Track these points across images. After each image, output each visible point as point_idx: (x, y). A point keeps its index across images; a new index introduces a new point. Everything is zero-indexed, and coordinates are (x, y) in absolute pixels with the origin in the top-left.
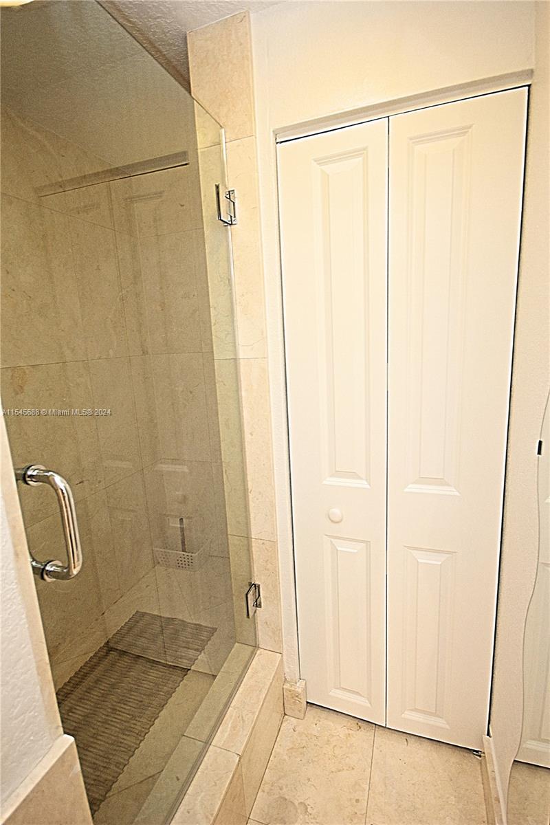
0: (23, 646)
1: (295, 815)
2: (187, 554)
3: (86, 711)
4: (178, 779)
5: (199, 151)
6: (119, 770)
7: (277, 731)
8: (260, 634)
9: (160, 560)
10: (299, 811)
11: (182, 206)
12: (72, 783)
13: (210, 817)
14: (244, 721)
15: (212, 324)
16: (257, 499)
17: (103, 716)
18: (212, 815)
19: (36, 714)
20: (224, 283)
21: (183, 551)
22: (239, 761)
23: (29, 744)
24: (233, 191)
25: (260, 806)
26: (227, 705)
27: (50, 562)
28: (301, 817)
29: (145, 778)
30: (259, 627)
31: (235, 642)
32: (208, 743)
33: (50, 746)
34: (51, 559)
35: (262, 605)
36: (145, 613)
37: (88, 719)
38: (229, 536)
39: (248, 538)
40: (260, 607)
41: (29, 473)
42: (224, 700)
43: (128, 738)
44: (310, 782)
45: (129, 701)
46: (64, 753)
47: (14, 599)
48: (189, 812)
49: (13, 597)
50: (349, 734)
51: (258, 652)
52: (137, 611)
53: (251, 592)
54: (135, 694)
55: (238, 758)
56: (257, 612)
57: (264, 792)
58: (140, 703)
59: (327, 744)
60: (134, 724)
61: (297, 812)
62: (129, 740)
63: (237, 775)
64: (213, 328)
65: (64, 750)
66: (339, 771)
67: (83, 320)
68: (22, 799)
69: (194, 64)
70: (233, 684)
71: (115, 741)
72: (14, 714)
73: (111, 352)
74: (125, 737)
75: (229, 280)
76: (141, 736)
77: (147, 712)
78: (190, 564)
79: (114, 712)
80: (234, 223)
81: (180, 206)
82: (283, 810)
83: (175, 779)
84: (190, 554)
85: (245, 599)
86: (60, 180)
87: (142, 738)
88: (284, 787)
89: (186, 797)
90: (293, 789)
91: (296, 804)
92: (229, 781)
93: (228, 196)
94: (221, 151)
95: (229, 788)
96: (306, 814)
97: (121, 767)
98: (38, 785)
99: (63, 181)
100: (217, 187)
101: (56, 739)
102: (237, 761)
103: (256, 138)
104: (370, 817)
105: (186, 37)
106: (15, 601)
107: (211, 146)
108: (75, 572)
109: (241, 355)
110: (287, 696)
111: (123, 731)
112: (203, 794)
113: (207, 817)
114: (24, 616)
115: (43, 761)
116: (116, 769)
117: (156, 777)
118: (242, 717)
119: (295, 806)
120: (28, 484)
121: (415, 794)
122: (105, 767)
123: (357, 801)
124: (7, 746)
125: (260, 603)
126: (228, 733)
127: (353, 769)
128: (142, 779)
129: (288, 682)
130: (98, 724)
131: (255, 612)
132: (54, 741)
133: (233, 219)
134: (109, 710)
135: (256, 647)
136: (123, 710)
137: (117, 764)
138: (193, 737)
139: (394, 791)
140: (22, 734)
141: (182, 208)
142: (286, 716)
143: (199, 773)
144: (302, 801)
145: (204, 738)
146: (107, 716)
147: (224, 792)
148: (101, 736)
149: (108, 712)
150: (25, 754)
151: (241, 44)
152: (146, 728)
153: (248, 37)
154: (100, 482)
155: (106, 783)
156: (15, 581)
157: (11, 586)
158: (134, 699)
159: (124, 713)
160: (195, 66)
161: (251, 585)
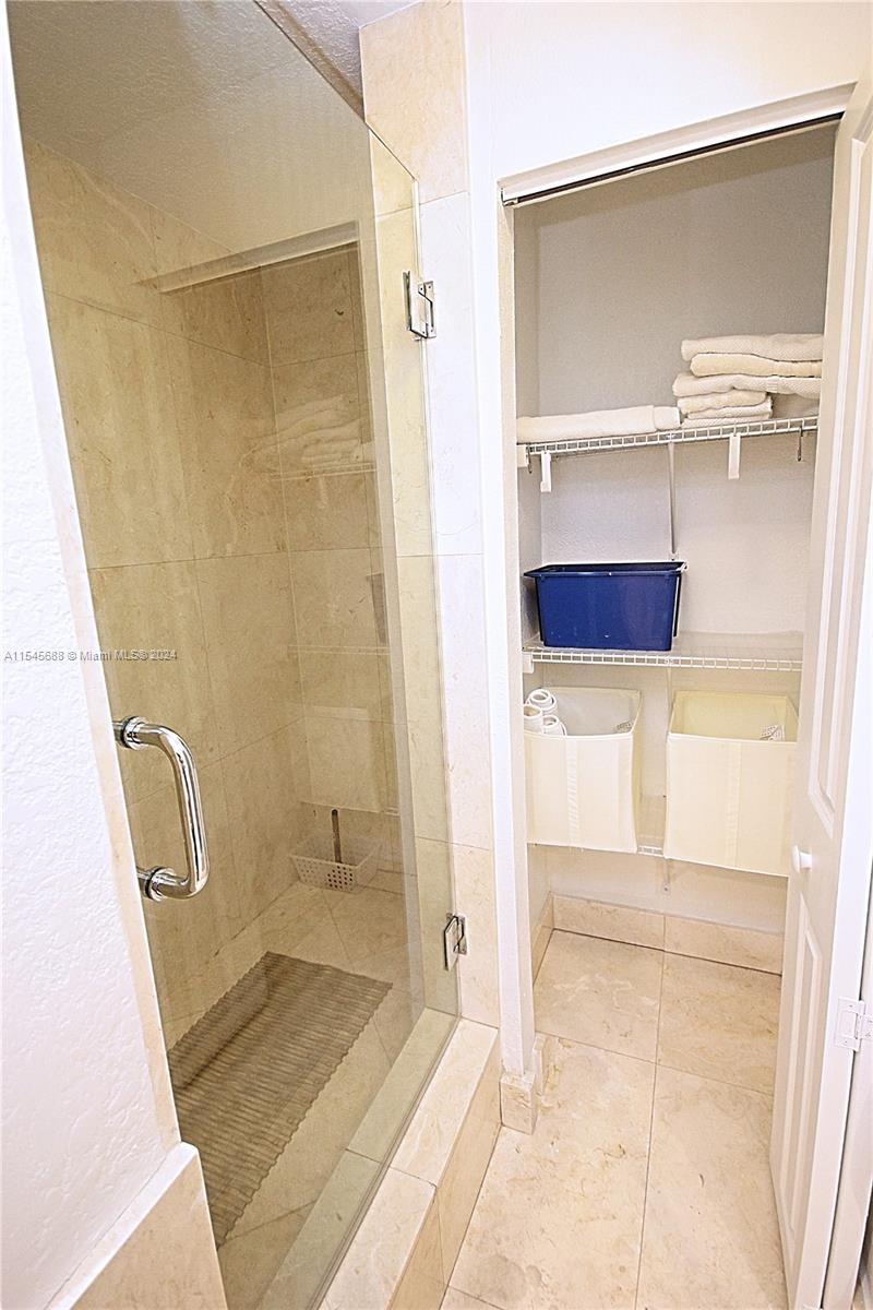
0: (125, 1000)
1: (522, 1286)
2: (343, 865)
3: (194, 1102)
4: (340, 1218)
5: (377, 220)
6: (244, 1198)
7: (490, 1151)
8: (463, 995)
9: (301, 874)
10: (527, 1279)
11: (341, 314)
12: (194, 1220)
13: (391, 1281)
14: (440, 1132)
15: (394, 500)
16: (463, 782)
17: (220, 1113)
18: (394, 1278)
19: (142, 1109)
20: (415, 433)
21: (337, 861)
22: (435, 1195)
23: (131, 1156)
24: (431, 282)
25: (465, 1267)
26: (414, 1105)
27: (160, 869)
28: (532, 1289)
29: (285, 1212)
30: (463, 986)
31: (425, 1006)
32: (384, 1165)
33: (161, 1160)
34: (160, 865)
35: (468, 950)
36: (280, 956)
37: (197, 1117)
38: (416, 840)
39: (447, 842)
40: (465, 953)
41: (129, 729)
42: (410, 1098)
43: (257, 1148)
44: (544, 1235)
45: (260, 1092)
46: (184, 1172)
47: (112, 925)
48: (357, 1272)
49: (110, 923)
50: (607, 1162)
51: (461, 1024)
52: (268, 953)
53: (451, 930)
54: (267, 1080)
55: (433, 1191)
56: (460, 960)
57: (471, 1245)
58: (275, 1096)
59: (571, 1176)
60: (267, 1127)
61: (524, 1280)
62: (259, 1152)
63: (432, 1218)
64: (394, 506)
65: (182, 1167)
66: (592, 1220)
67: (187, 496)
68: (121, 1244)
69: (370, 79)
70: (422, 1073)
71: (238, 1152)
72: (110, 1108)
73: (229, 547)
74: (253, 1146)
75: (422, 428)
76: (278, 1147)
77: (285, 1109)
78: (348, 882)
79: (237, 1106)
80: (430, 335)
81: (337, 315)
82: (502, 1278)
83: (336, 1218)
84: (347, 866)
85: (441, 939)
86: (154, 275)
87: (280, 1150)
88: (503, 1239)
89: (353, 1246)
90: (518, 1243)
91: (523, 1267)
92: (419, 1227)
93: (422, 292)
94: (413, 218)
95: (419, 1236)
96: (539, 1285)
97: (249, 1194)
98: (144, 1221)
99: (158, 277)
100: (407, 277)
101: (170, 1149)
102: (432, 1195)
103: (469, 194)
104: (642, 1296)
105: (358, 35)
106: (113, 928)
107: (396, 212)
108: (199, 886)
109: (440, 549)
110: (506, 1096)
111: (251, 1137)
112: (380, 1243)
113: (386, 1282)
114: (126, 953)
115: (151, 1183)
116: (241, 1196)
117: (302, 1212)
118: (438, 1126)
119: (520, 1269)
120: (128, 746)
121: (717, 1263)
122: (223, 1192)
123: (622, 1269)
124: (99, 1159)
125: (465, 945)
126: (416, 1150)
127: (614, 1218)
128: (280, 1215)
129: (508, 1074)
130: (213, 1124)
131: (457, 960)
132: (168, 1152)
133: (430, 328)
134: (229, 1104)
135: (457, 1016)
136: (249, 1104)
137: (243, 1189)
138: (360, 1152)
139: (682, 1257)
140: (121, 1140)
141: (340, 317)
142: (504, 1128)
143: (371, 1211)
144: (533, 1264)
145: (380, 1155)
146: (227, 1112)
147: (412, 1244)
148: (217, 1142)
149: (226, 1106)
150: (125, 1172)
151: (447, 42)
152: (286, 1136)
153: (459, 29)
154: (212, 750)
155: (226, 1217)
156: (114, 898)
157: (109, 906)
158: (266, 1089)
159: (250, 1109)
160: (371, 82)
161: (451, 918)
